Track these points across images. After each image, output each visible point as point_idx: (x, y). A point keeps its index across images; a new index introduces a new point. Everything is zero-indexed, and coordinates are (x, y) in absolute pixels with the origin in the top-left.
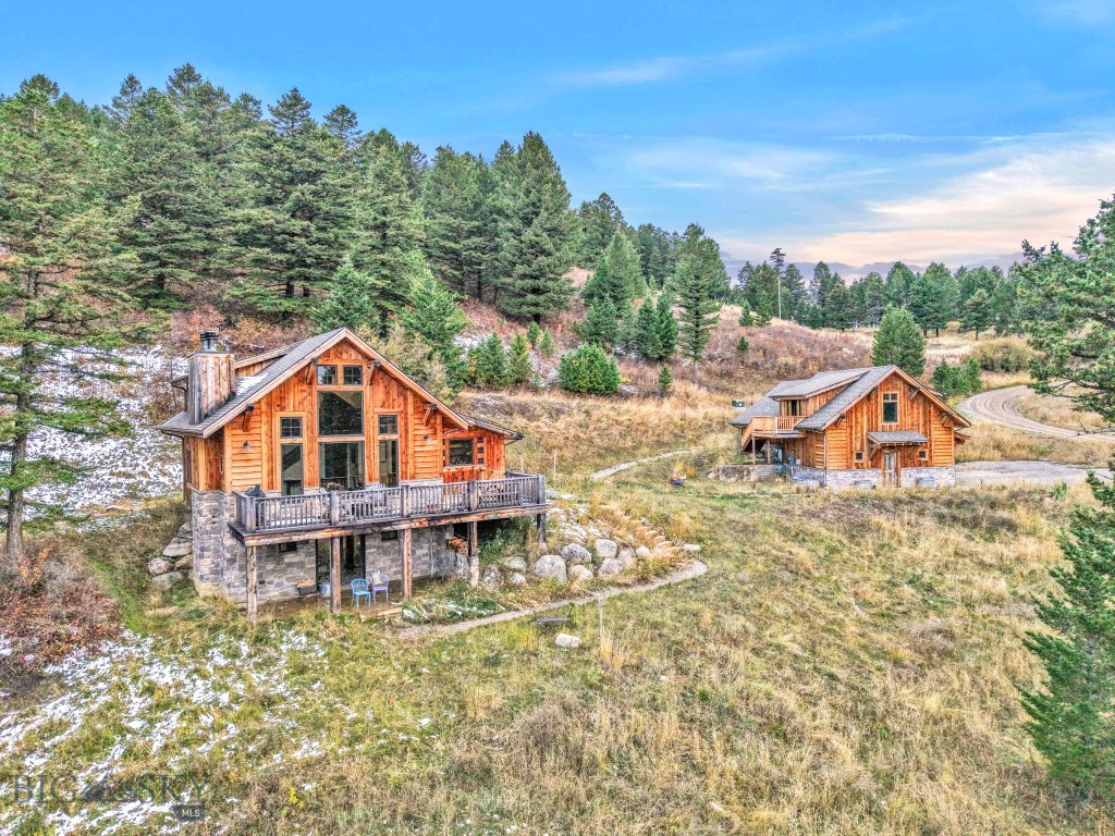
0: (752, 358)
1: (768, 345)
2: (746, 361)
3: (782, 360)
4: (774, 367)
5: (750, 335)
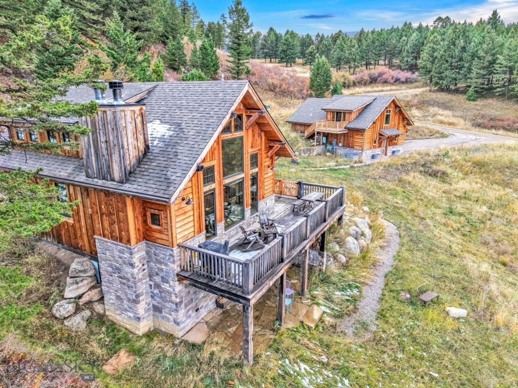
0: (253, 79)
3: (270, 81)
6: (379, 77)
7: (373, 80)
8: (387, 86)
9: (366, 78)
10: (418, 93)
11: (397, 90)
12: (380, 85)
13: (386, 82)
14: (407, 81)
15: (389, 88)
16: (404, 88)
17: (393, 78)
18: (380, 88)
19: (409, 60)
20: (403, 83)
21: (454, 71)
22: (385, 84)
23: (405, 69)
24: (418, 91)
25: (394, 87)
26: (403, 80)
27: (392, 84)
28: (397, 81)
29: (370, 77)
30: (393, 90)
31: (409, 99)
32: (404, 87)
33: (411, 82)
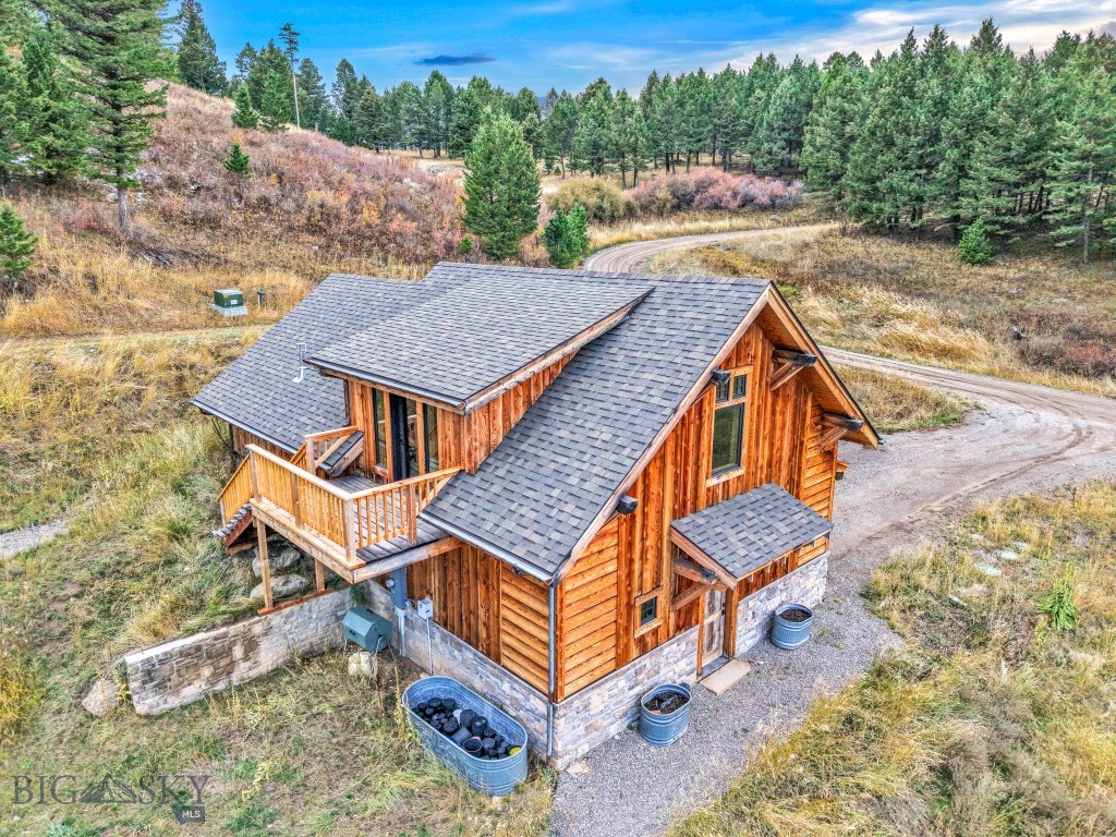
0: (258, 187)
1: (287, 167)
2: (246, 194)
3: (315, 196)
4: (299, 207)
5: (252, 143)
6: (697, 192)
7: (682, 203)
8: (722, 217)
9: (663, 194)
10: (809, 239)
11: (747, 229)
12: (701, 216)
13: (716, 207)
14: (774, 206)
15: (725, 223)
16: (768, 223)
17: (735, 195)
18: (703, 224)
19: (775, 149)
20: (763, 208)
21: (912, 173)
22: (716, 213)
23: (766, 174)
24: (811, 232)
25: (739, 222)
26: (765, 200)
27: (735, 213)
28: (748, 204)
29: (674, 194)
30: (739, 230)
31: (786, 257)
32: (767, 220)
33: (785, 208)
